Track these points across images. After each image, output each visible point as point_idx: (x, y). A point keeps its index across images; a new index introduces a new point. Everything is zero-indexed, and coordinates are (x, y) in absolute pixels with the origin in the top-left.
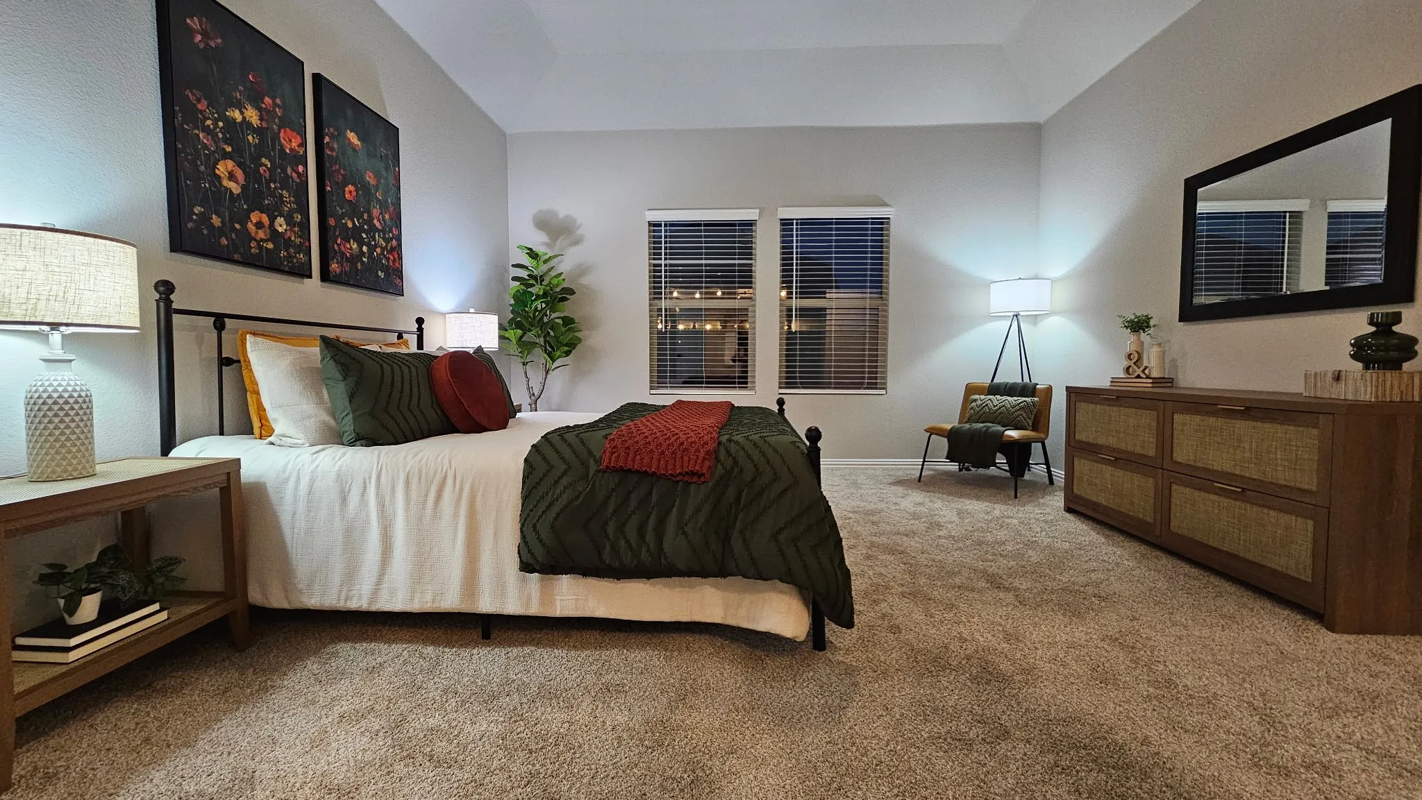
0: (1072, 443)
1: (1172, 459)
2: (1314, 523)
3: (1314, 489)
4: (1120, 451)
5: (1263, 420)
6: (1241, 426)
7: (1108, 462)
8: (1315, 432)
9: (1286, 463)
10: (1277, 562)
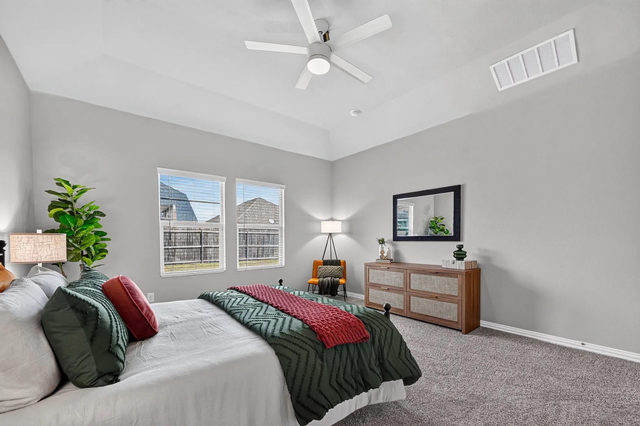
0: (368, 283)
1: (410, 288)
2: (458, 305)
3: (457, 295)
4: (389, 286)
5: (440, 276)
6: (434, 277)
7: (384, 290)
8: (456, 279)
9: (448, 288)
10: (447, 317)
